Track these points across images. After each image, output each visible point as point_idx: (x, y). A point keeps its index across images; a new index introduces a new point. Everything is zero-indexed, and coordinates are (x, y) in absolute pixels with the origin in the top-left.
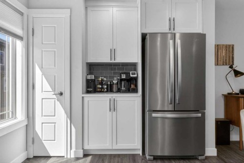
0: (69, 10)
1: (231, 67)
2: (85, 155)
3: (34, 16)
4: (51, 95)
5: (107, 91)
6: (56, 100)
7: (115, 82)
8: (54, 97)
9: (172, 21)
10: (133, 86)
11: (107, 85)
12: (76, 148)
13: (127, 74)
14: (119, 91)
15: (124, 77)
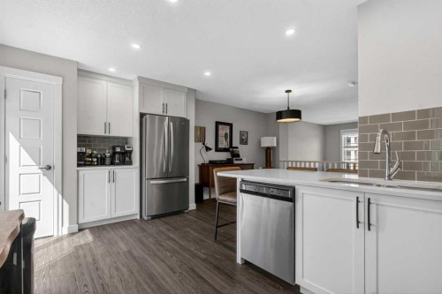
0: (61, 78)
1: (204, 144)
2: (80, 230)
3: (7, 75)
4: (36, 169)
5: (97, 165)
6: (42, 175)
7: (108, 155)
8: (40, 171)
9: (165, 106)
10: (127, 159)
11: (97, 158)
12: (70, 224)
13: (123, 147)
14: (112, 163)
15: (118, 150)
